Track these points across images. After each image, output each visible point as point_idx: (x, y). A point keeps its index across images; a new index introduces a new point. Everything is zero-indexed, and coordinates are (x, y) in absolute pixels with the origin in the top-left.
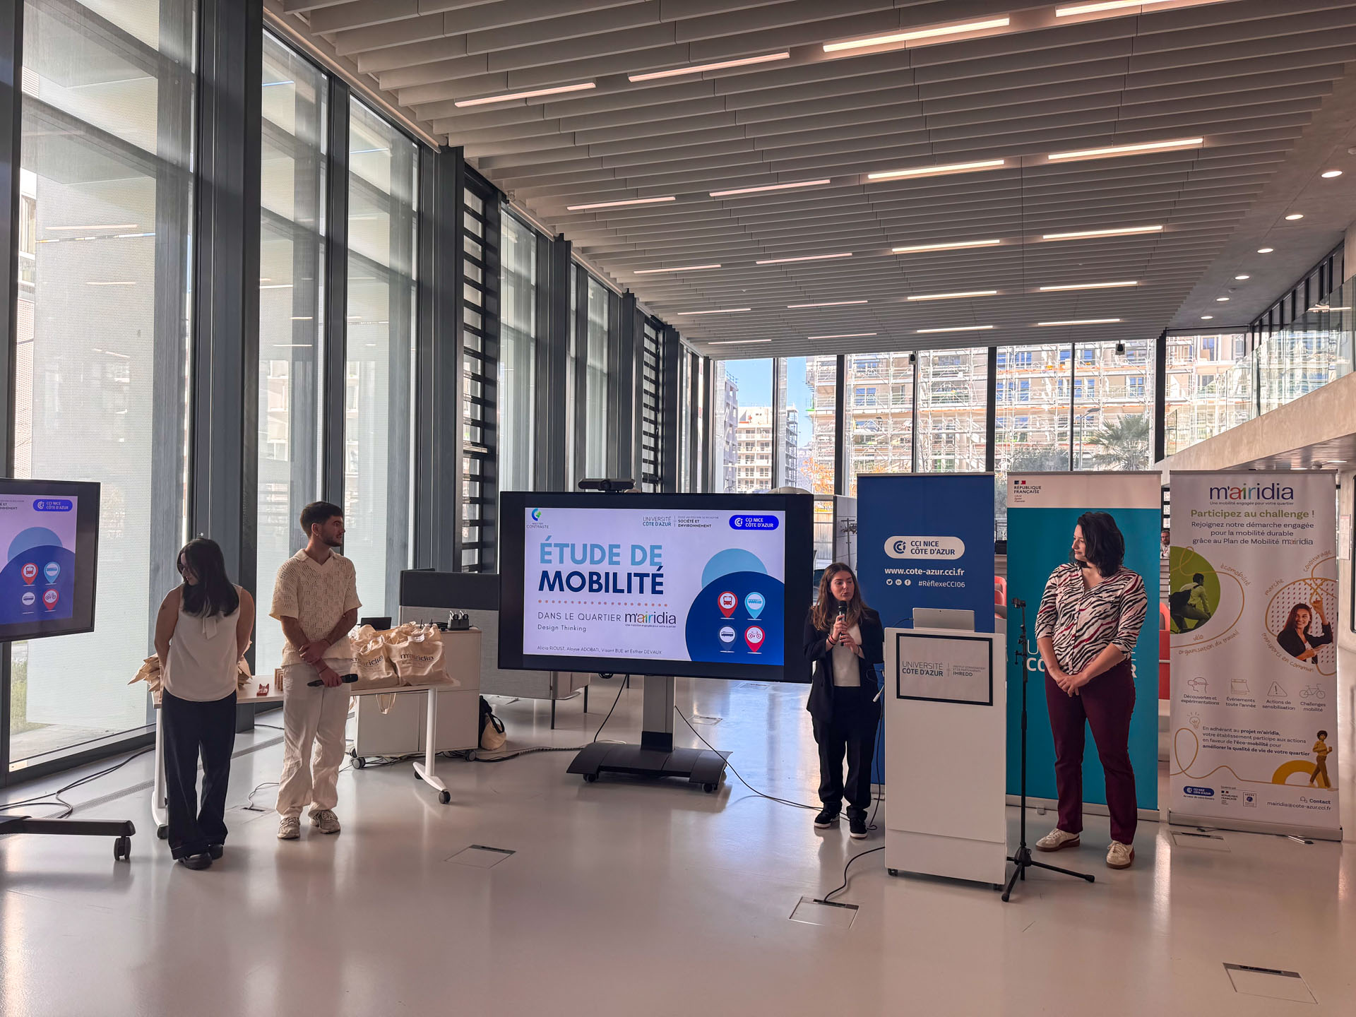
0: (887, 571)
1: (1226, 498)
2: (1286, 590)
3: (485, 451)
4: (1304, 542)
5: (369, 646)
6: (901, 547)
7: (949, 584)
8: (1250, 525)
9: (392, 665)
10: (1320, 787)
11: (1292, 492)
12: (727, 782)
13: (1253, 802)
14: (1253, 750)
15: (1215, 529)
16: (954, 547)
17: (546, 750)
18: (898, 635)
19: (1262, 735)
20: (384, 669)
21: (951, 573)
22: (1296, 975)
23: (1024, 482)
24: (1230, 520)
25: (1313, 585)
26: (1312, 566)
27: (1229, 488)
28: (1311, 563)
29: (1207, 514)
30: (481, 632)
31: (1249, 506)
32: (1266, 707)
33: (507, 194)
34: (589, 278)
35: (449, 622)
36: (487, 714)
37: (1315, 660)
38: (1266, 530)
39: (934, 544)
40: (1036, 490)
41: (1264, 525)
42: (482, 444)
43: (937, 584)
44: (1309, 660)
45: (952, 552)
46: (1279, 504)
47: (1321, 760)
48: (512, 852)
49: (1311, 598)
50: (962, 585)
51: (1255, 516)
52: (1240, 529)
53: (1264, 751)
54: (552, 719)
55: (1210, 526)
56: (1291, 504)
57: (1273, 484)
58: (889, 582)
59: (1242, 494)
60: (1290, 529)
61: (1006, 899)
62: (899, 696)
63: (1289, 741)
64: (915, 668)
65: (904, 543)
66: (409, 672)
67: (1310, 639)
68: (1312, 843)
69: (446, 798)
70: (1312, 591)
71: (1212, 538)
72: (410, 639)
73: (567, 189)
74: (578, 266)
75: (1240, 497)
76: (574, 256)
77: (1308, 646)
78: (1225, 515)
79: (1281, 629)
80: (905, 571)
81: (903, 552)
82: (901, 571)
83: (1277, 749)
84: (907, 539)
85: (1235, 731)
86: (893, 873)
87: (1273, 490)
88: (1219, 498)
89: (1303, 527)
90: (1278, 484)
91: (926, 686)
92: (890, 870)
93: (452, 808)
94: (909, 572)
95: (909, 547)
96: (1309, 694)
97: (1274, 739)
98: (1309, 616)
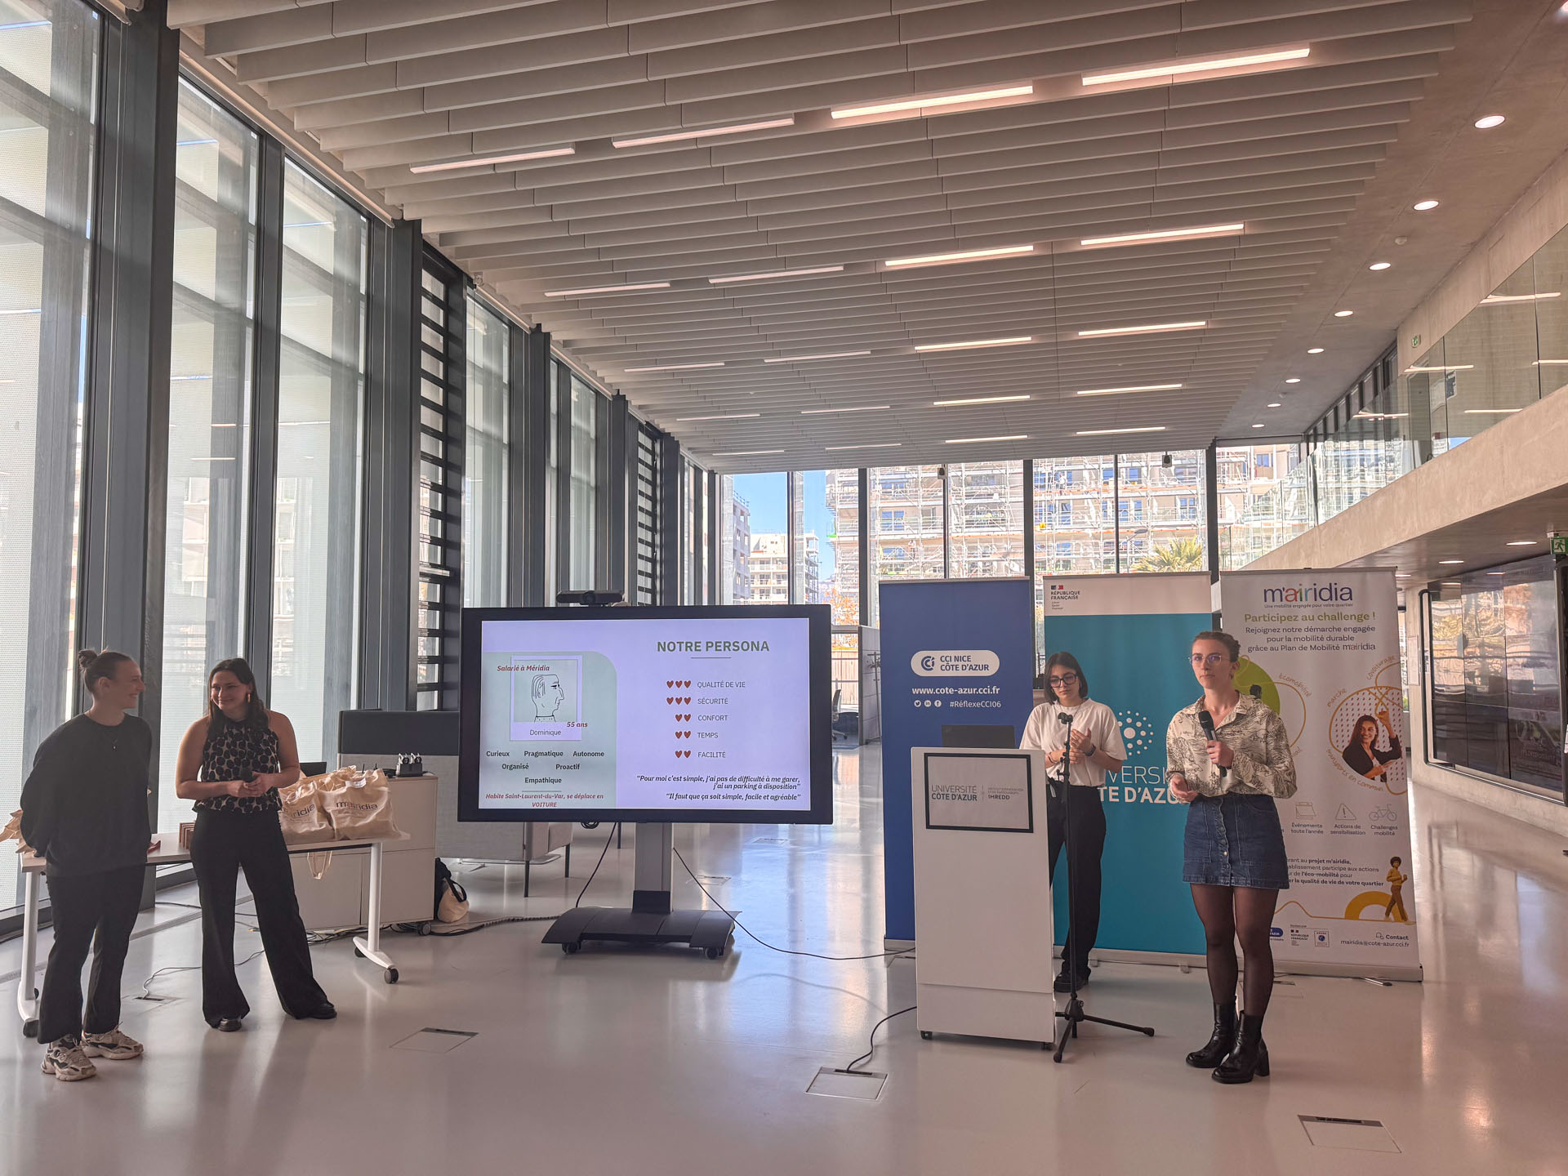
0: (915, 691)
1: (1281, 600)
2: (1349, 701)
3: (447, 573)
4: (1365, 647)
5: (298, 794)
6: (930, 663)
7: (984, 704)
8: (1309, 630)
9: (327, 816)
10: (1396, 921)
11: (1350, 593)
12: (735, 948)
13: (1326, 940)
14: (1323, 882)
16: (987, 662)
17: (518, 920)
18: (927, 755)
19: (1332, 865)
20: (316, 820)
21: (986, 691)
22: (1378, 1124)
23: (1061, 587)
24: (1287, 624)
25: (1378, 694)
26: (1376, 673)
27: (1284, 589)
28: (1374, 669)
29: (1262, 619)
30: (437, 778)
31: (1304, 610)
32: (1334, 832)
33: (473, 277)
34: (572, 378)
35: (398, 768)
36: (445, 879)
37: (1384, 778)
38: (1326, 634)
39: (965, 659)
40: (1075, 595)
41: (1323, 630)
42: (443, 566)
43: (970, 705)
44: (1378, 778)
45: (986, 667)
46: (1338, 606)
47: (1396, 890)
48: (473, 1034)
49: (1376, 710)
50: (998, 704)
51: (1313, 619)
52: (1297, 634)
53: (1335, 882)
54: (526, 886)
55: (1265, 631)
56: (1350, 605)
57: (1330, 584)
58: (917, 703)
59: (1298, 595)
60: (1351, 634)
61: (1058, 1059)
62: (928, 826)
63: (1360, 870)
64: (946, 793)
65: (933, 659)
66: (347, 823)
67: (1377, 754)
68: (1391, 985)
69: (393, 976)
70: (1377, 701)
71: (1269, 646)
72: (348, 784)
73: (544, 271)
74: (559, 363)
75: (1296, 599)
76: (553, 350)
77: (1375, 762)
78: (1281, 619)
79: (1347, 744)
80: (934, 691)
81: (932, 669)
82: (930, 691)
83: (1349, 880)
84: (936, 654)
85: (1302, 861)
86: (927, 1036)
87: (1330, 591)
88: (1273, 601)
89: (1364, 630)
90: (1336, 584)
91: (959, 812)
92: (923, 1033)
93: (400, 988)
94: (939, 691)
95: (938, 663)
96: (1380, 815)
97: (1344, 869)
98: (1375, 730)
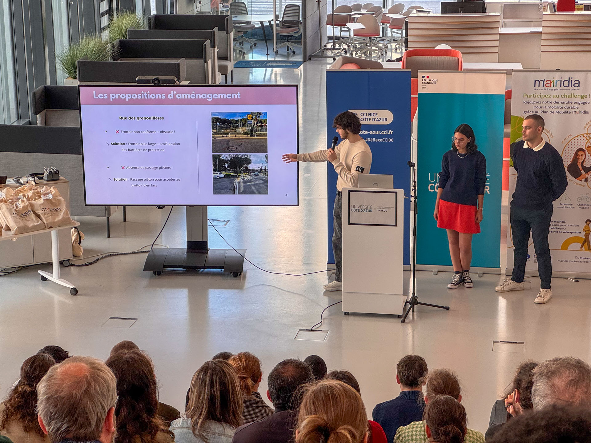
1: (543, 86)
2: (573, 141)
4: (584, 112)
7: (384, 140)
8: (556, 103)
9: (38, 216)
10: (586, 250)
11: (579, 83)
15: (536, 105)
16: (387, 117)
18: (350, 192)
19: (557, 223)
21: (386, 133)
23: (428, 77)
24: (545, 99)
25: (588, 138)
26: (587, 127)
27: (545, 80)
28: (587, 124)
29: (532, 96)
31: (555, 91)
37: (586, 180)
38: (564, 105)
39: (375, 115)
40: (435, 82)
43: (376, 141)
44: (583, 180)
45: (386, 120)
46: (572, 90)
47: (587, 236)
48: (136, 319)
49: (586, 145)
50: (392, 140)
51: (559, 97)
52: (550, 105)
55: (533, 103)
56: (578, 90)
57: (569, 78)
59: (552, 83)
60: (577, 105)
61: (403, 322)
62: (350, 224)
63: (570, 226)
67: (584, 168)
68: (578, 281)
69: (75, 292)
70: (587, 141)
71: (534, 110)
75: (551, 86)
77: (583, 172)
78: (542, 97)
79: (570, 163)
83: (565, 231)
84: (358, 112)
87: (569, 82)
88: (539, 86)
89: (584, 104)
90: (572, 78)
91: (365, 218)
92: (345, 313)
96: (583, 199)
97: (563, 225)
98: (584, 155)
